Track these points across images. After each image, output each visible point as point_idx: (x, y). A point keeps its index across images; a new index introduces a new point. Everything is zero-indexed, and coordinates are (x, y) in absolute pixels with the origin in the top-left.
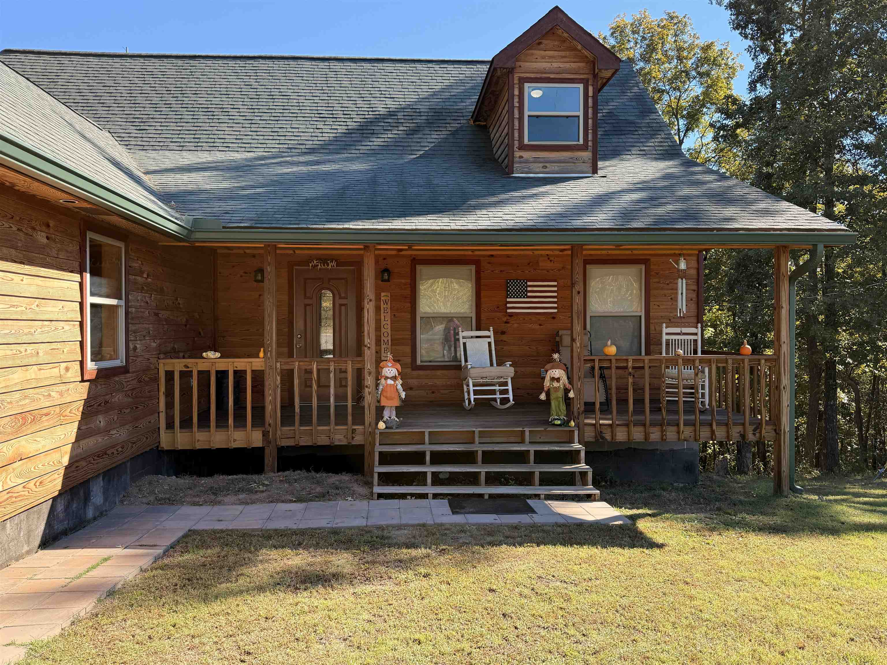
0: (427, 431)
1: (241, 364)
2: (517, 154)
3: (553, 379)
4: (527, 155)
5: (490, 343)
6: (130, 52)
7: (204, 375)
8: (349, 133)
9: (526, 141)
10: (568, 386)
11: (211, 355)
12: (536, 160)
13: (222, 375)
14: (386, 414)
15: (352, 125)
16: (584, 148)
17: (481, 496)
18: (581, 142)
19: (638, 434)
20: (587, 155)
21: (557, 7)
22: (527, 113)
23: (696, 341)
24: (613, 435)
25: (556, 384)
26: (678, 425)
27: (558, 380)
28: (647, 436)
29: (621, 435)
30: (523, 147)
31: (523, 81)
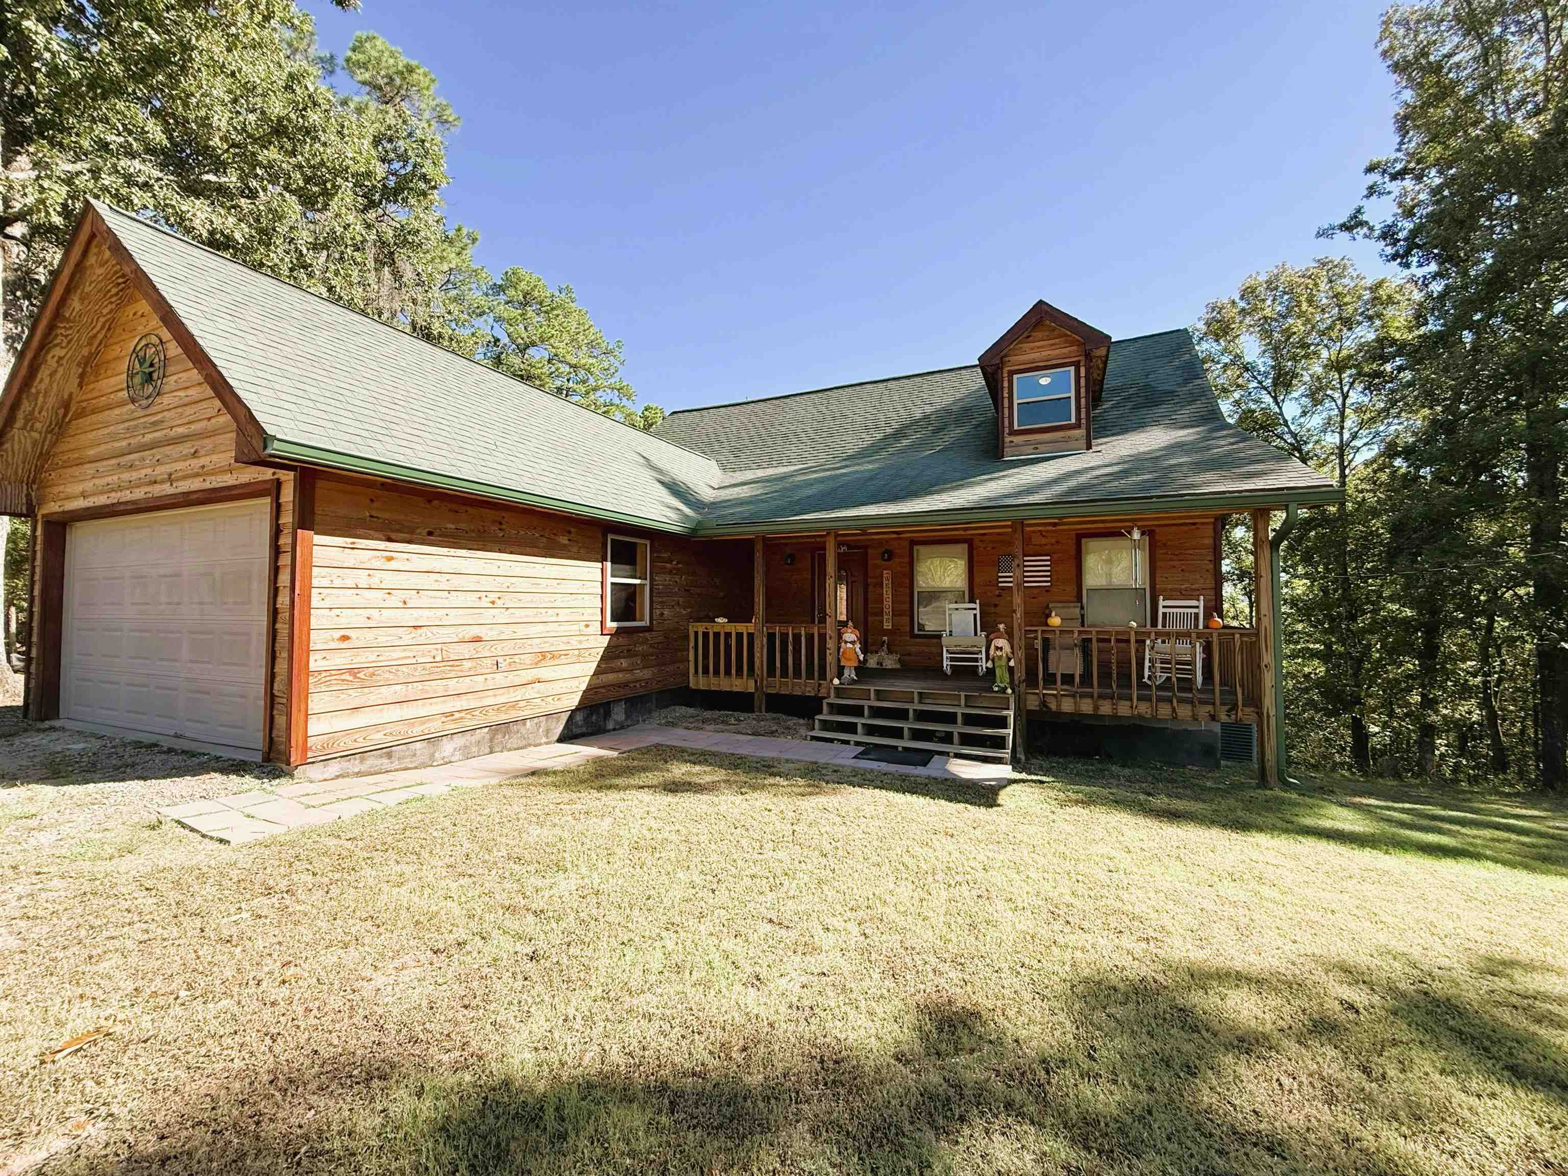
0: (872, 689)
1: (742, 628)
2: (1008, 439)
3: (997, 648)
4: (1018, 439)
5: (975, 615)
6: (749, 400)
7: (717, 635)
8: (886, 438)
9: (1016, 427)
10: (1010, 655)
11: (720, 620)
12: (1027, 443)
13: (728, 635)
14: (846, 673)
15: (889, 431)
16: (1078, 426)
17: (896, 748)
18: (1073, 421)
19: (1086, 707)
20: (1081, 432)
21: (1041, 302)
22: (1016, 402)
23: (1197, 615)
24: (1059, 706)
25: (999, 653)
26: (1131, 700)
27: (1001, 649)
28: (1096, 708)
29: (1067, 706)
30: (1013, 433)
31: (1011, 373)
